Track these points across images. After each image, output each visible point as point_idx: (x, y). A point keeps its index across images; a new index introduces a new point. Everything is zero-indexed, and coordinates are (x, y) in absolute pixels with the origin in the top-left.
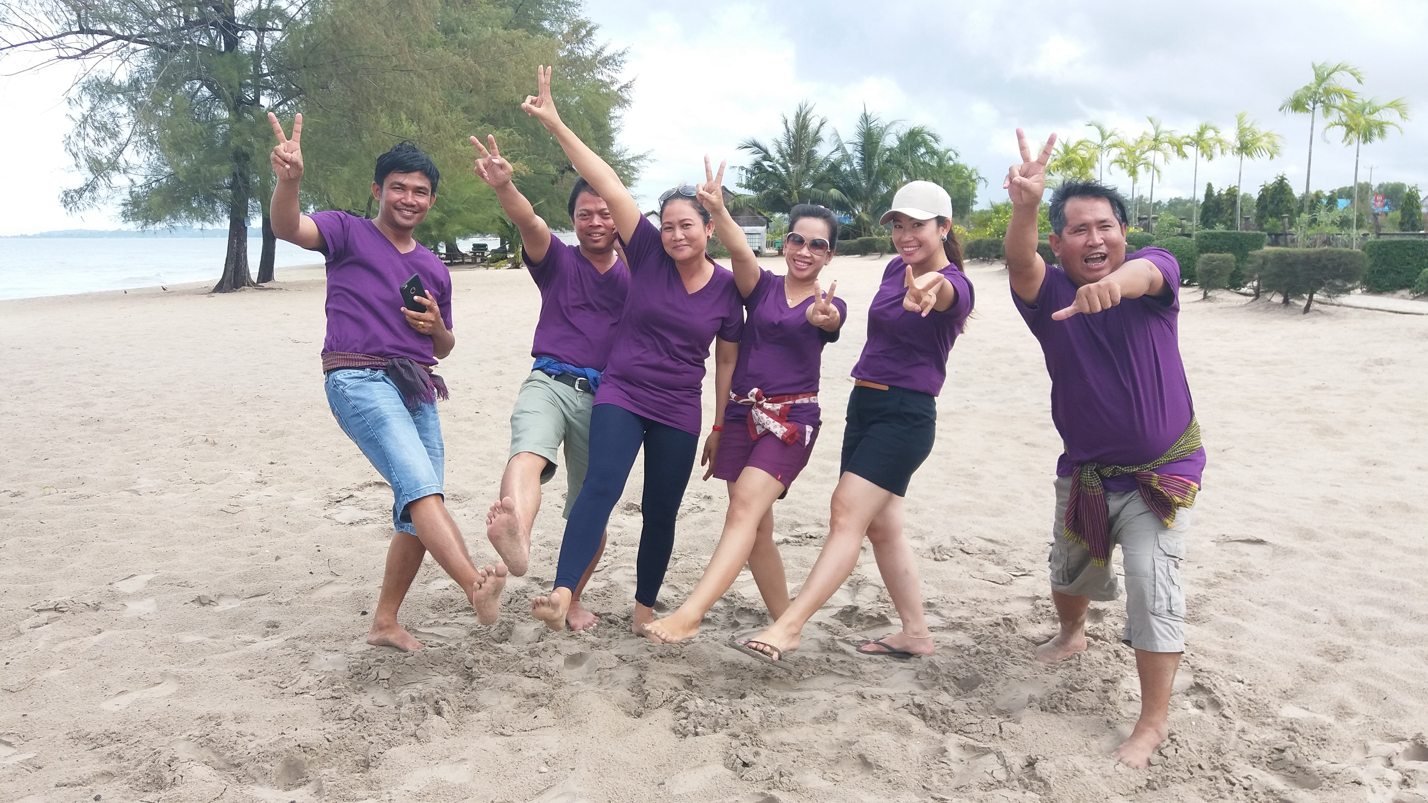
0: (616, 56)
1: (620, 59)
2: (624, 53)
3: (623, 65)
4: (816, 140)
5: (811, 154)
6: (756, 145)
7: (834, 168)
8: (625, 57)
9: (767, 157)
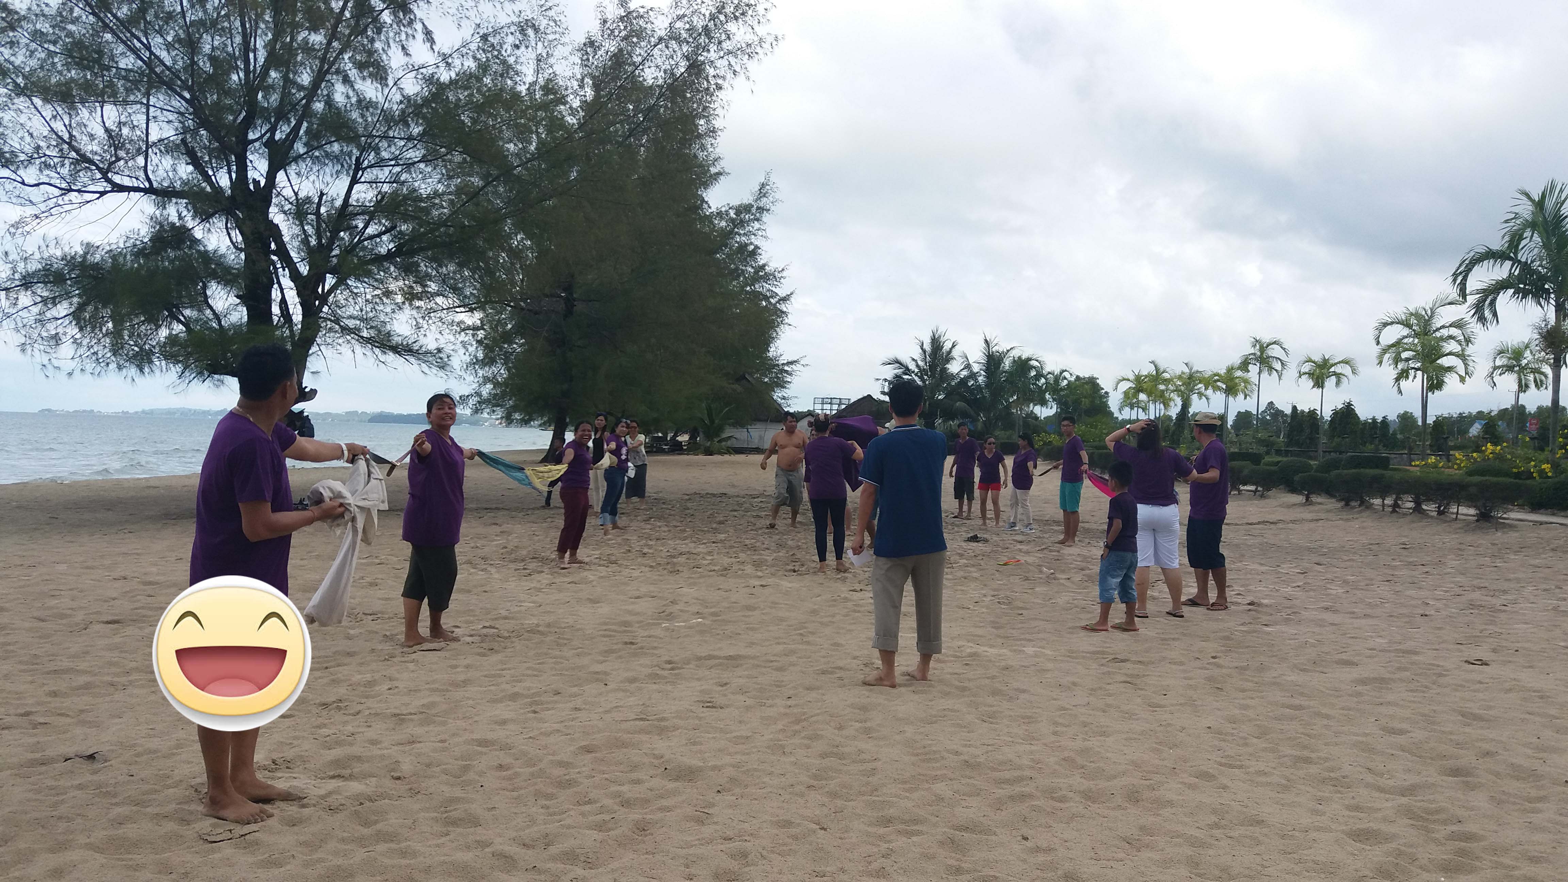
0: (776, 273)
1: (780, 275)
2: (783, 270)
3: (782, 280)
4: (948, 358)
5: (944, 370)
6: (897, 362)
7: (964, 382)
8: (784, 274)
9: (907, 371)
